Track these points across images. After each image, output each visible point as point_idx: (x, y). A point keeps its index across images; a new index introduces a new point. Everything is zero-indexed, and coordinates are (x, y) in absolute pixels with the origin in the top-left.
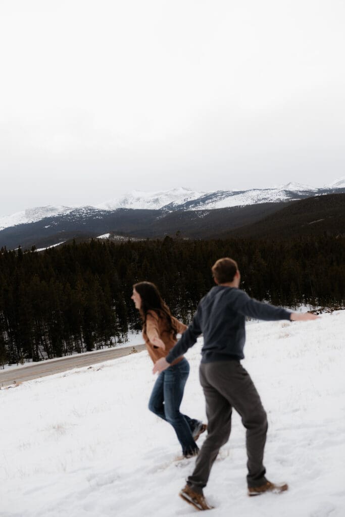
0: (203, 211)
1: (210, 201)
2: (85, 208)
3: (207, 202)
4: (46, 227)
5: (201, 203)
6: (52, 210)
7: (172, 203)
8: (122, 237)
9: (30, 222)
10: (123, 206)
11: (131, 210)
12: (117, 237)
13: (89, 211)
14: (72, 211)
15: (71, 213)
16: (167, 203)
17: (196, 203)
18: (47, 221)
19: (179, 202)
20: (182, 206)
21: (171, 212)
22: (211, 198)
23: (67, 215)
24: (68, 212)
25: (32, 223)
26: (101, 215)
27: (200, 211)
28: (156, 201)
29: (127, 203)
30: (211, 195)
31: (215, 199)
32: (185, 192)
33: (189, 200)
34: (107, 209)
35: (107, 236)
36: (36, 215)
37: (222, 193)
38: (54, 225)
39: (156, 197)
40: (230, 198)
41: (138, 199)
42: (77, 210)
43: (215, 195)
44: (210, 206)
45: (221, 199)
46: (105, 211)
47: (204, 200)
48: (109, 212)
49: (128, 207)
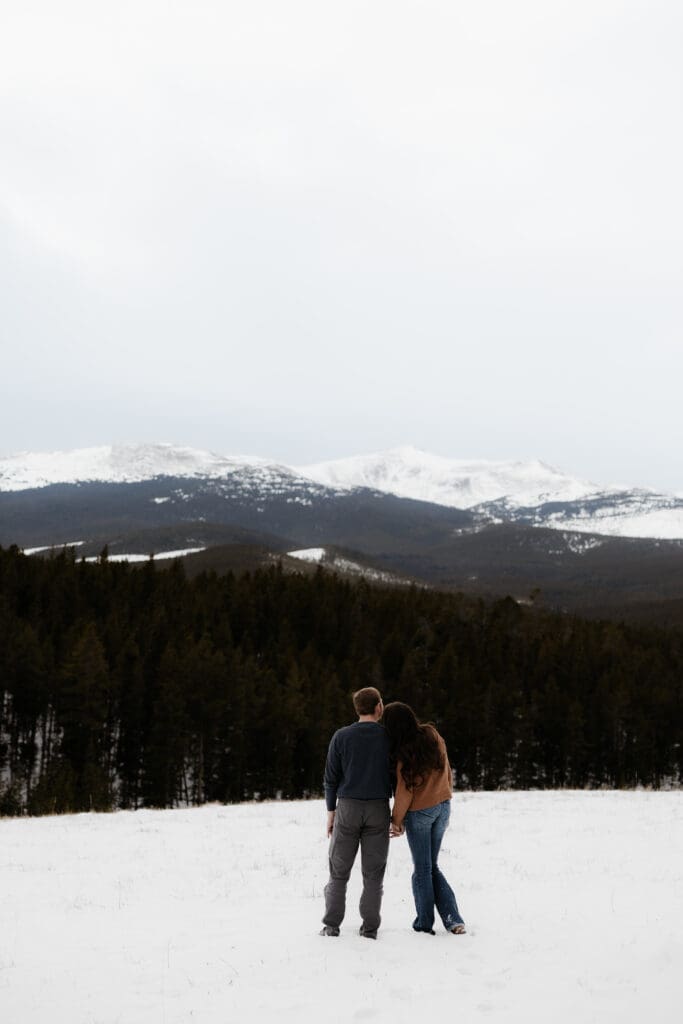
0: (586, 537)
1: (610, 511)
2: (269, 468)
3: (599, 512)
4: (159, 501)
5: (583, 513)
6: (182, 458)
7: (503, 499)
8: (355, 566)
9: (118, 480)
10: (371, 483)
11: (390, 498)
12: (342, 564)
13: (279, 480)
14: (233, 469)
15: (230, 475)
16: (492, 496)
17: (569, 509)
18: (163, 484)
19: (524, 498)
20: (531, 511)
21: (497, 521)
22: (613, 505)
23: (219, 481)
24: (223, 473)
25: (124, 485)
26: (309, 496)
27: (577, 533)
28: (464, 484)
29: (385, 476)
30: (615, 497)
31: (622, 508)
32: (545, 474)
33: (552, 499)
34: (328, 482)
35: (315, 554)
36: (137, 464)
37: (646, 497)
38: (179, 500)
39: (463, 476)
40: (664, 513)
41: (415, 472)
42: (248, 471)
43: (624, 497)
44: (606, 525)
45: (639, 510)
46: (321, 487)
47: (592, 506)
48: (331, 492)
49: (385, 486)
